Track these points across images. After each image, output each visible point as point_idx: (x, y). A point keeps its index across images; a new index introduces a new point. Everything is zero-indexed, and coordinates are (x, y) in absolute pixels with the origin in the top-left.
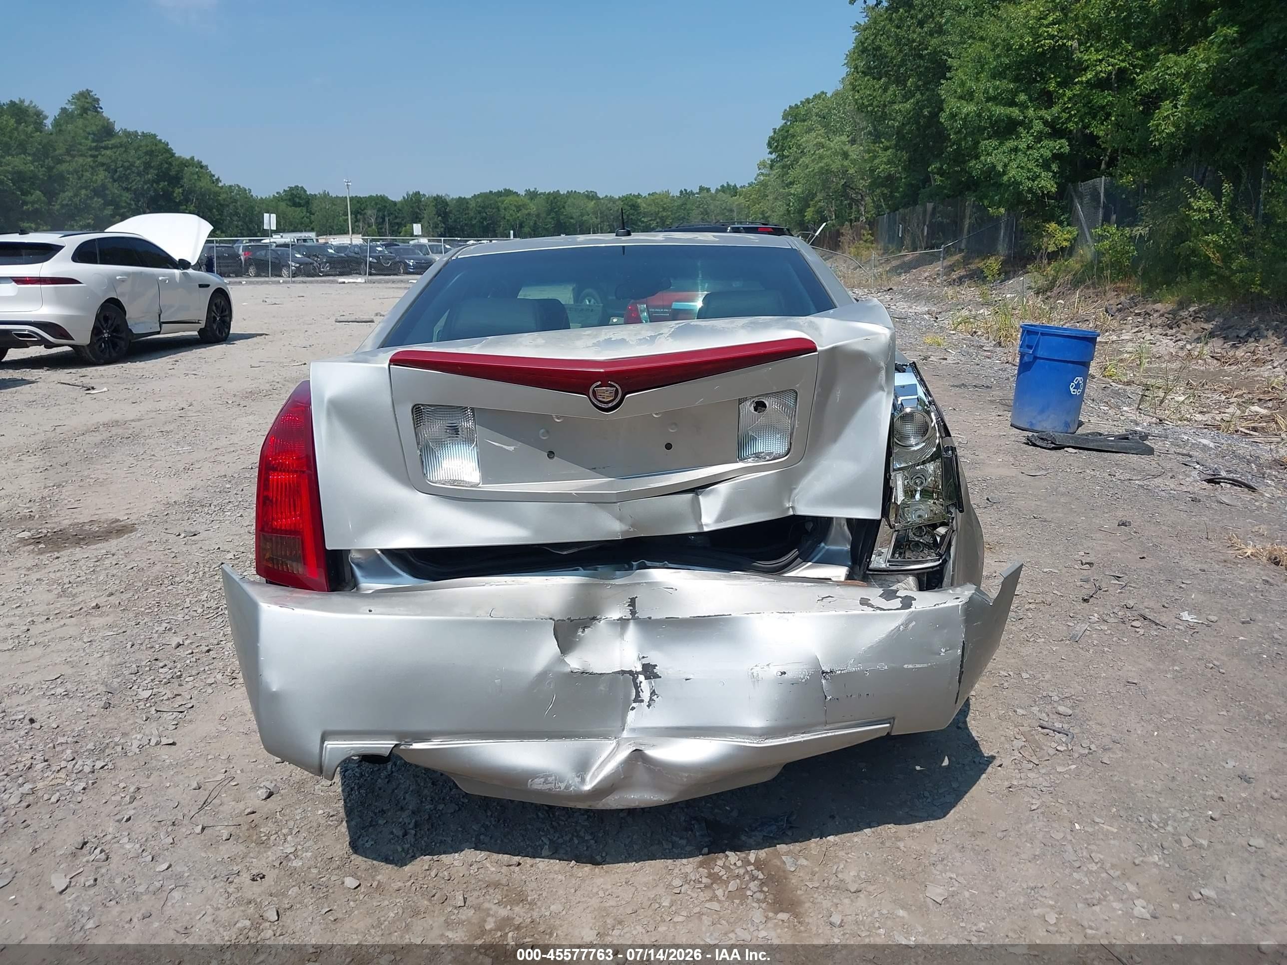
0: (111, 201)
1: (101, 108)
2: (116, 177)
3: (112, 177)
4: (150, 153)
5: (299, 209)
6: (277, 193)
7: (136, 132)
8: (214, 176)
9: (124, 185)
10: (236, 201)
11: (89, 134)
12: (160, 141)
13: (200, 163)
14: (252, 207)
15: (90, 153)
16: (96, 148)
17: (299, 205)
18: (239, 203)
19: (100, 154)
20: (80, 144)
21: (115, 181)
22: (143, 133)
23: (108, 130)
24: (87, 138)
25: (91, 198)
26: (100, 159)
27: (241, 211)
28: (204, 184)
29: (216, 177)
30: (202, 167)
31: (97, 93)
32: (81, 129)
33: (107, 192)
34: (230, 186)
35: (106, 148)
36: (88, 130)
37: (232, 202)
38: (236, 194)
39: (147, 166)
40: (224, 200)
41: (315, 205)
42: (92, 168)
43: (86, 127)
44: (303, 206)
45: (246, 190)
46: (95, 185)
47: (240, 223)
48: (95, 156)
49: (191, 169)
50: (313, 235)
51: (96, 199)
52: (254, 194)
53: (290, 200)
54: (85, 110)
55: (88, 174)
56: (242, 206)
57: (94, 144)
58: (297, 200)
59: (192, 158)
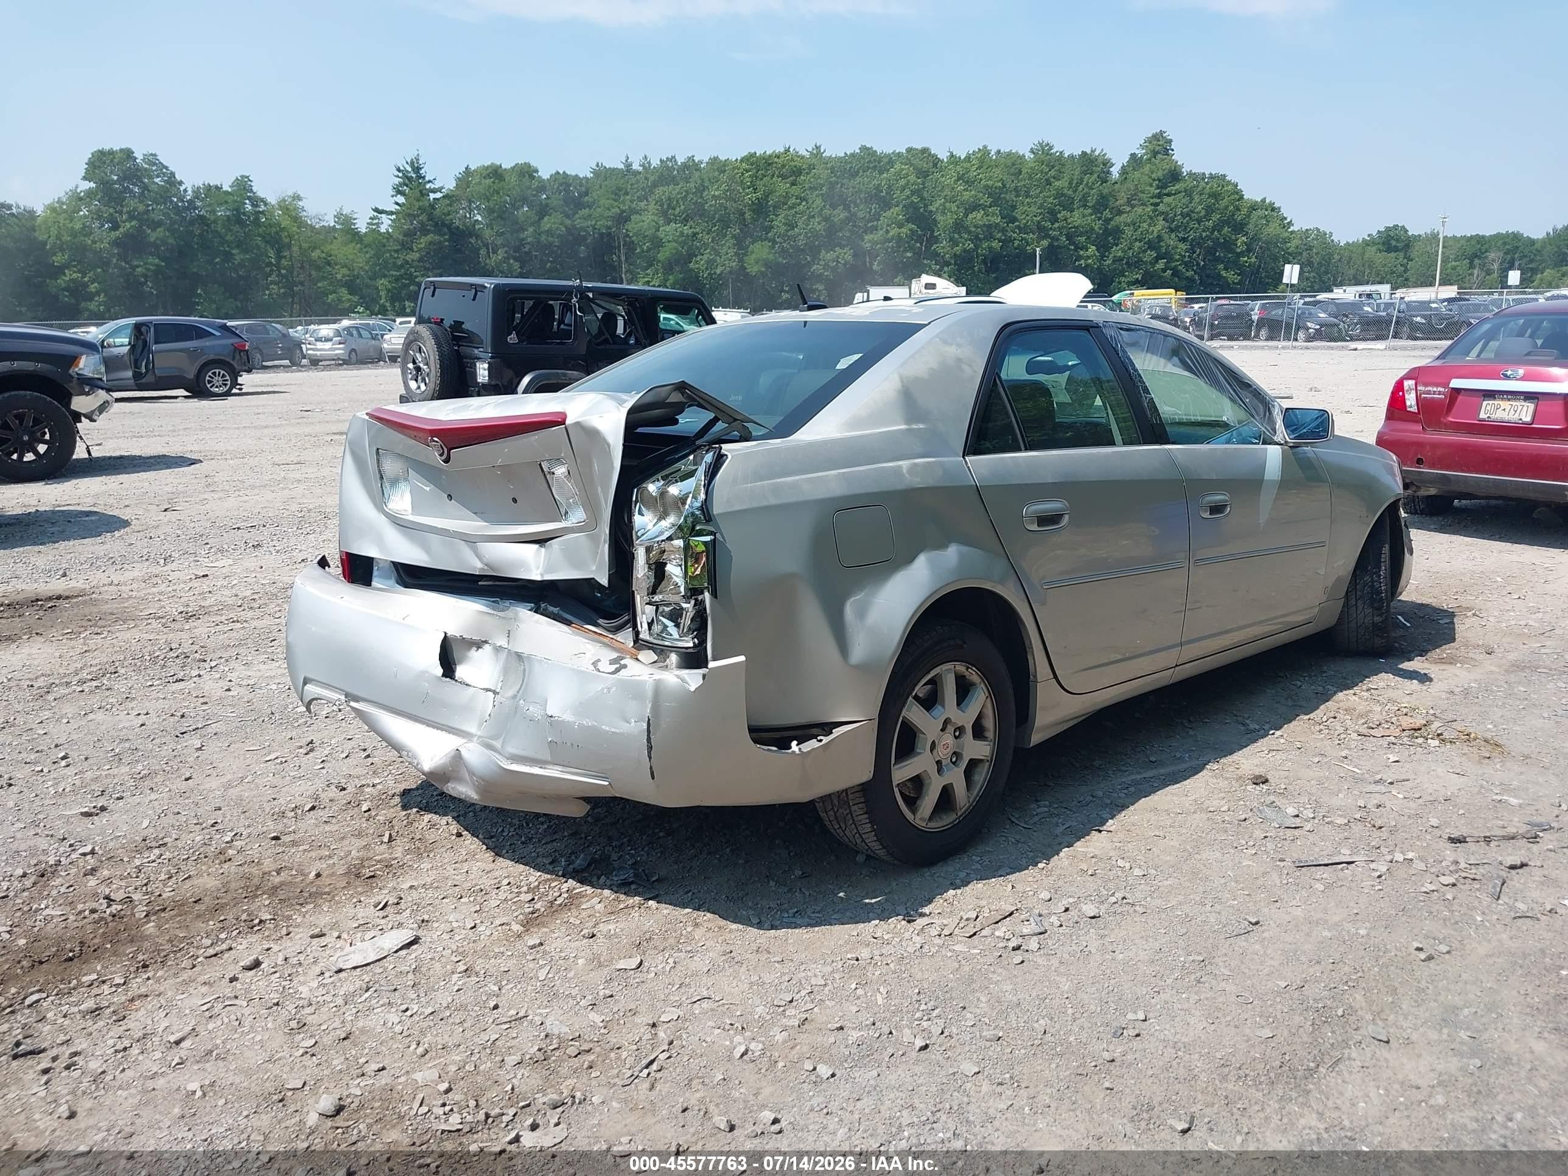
0: (1165, 253)
1: (1173, 150)
2: (1173, 226)
3: (1169, 228)
4: (1215, 196)
5: (1393, 255)
6: (1369, 235)
7: (1204, 174)
8: (1286, 219)
9: (1180, 235)
10: (1310, 248)
11: (1154, 180)
12: (1229, 182)
13: (1272, 204)
14: (1331, 255)
15: (1152, 201)
16: (1159, 196)
17: (1396, 249)
18: (1314, 250)
19: (1162, 202)
20: (1143, 192)
21: (1172, 230)
22: (1211, 174)
23: (1175, 175)
24: (1151, 185)
25: (1145, 251)
26: (1161, 208)
27: (1316, 260)
28: (1273, 229)
29: (1288, 220)
30: (1273, 209)
31: (1170, 134)
32: (1148, 175)
33: (1162, 244)
34: (1307, 230)
35: (1168, 195)
36: (1154, 176)
37: (1306, 250)
38: (1313, 239)
39: (1210, 210)
40: (1297, 247)
41: (1417, 248)
42: (1151, 218)
43: (1152, 173)
44: (1400, 251)
45: (1326, 234)
46: (1151, 237)
47: (1312, 274)
48: (1157, 204)
49: (1260, 212)
50: (1385, 289)
51: (1149, 252)
52: (1335, 238)
53: (1383, 243)
54: (1155, 154)
55: (1145, 225)
56: (1317, 254)
57: (1158, 191)
58: (1394, 243)
59: (1263, 200)
